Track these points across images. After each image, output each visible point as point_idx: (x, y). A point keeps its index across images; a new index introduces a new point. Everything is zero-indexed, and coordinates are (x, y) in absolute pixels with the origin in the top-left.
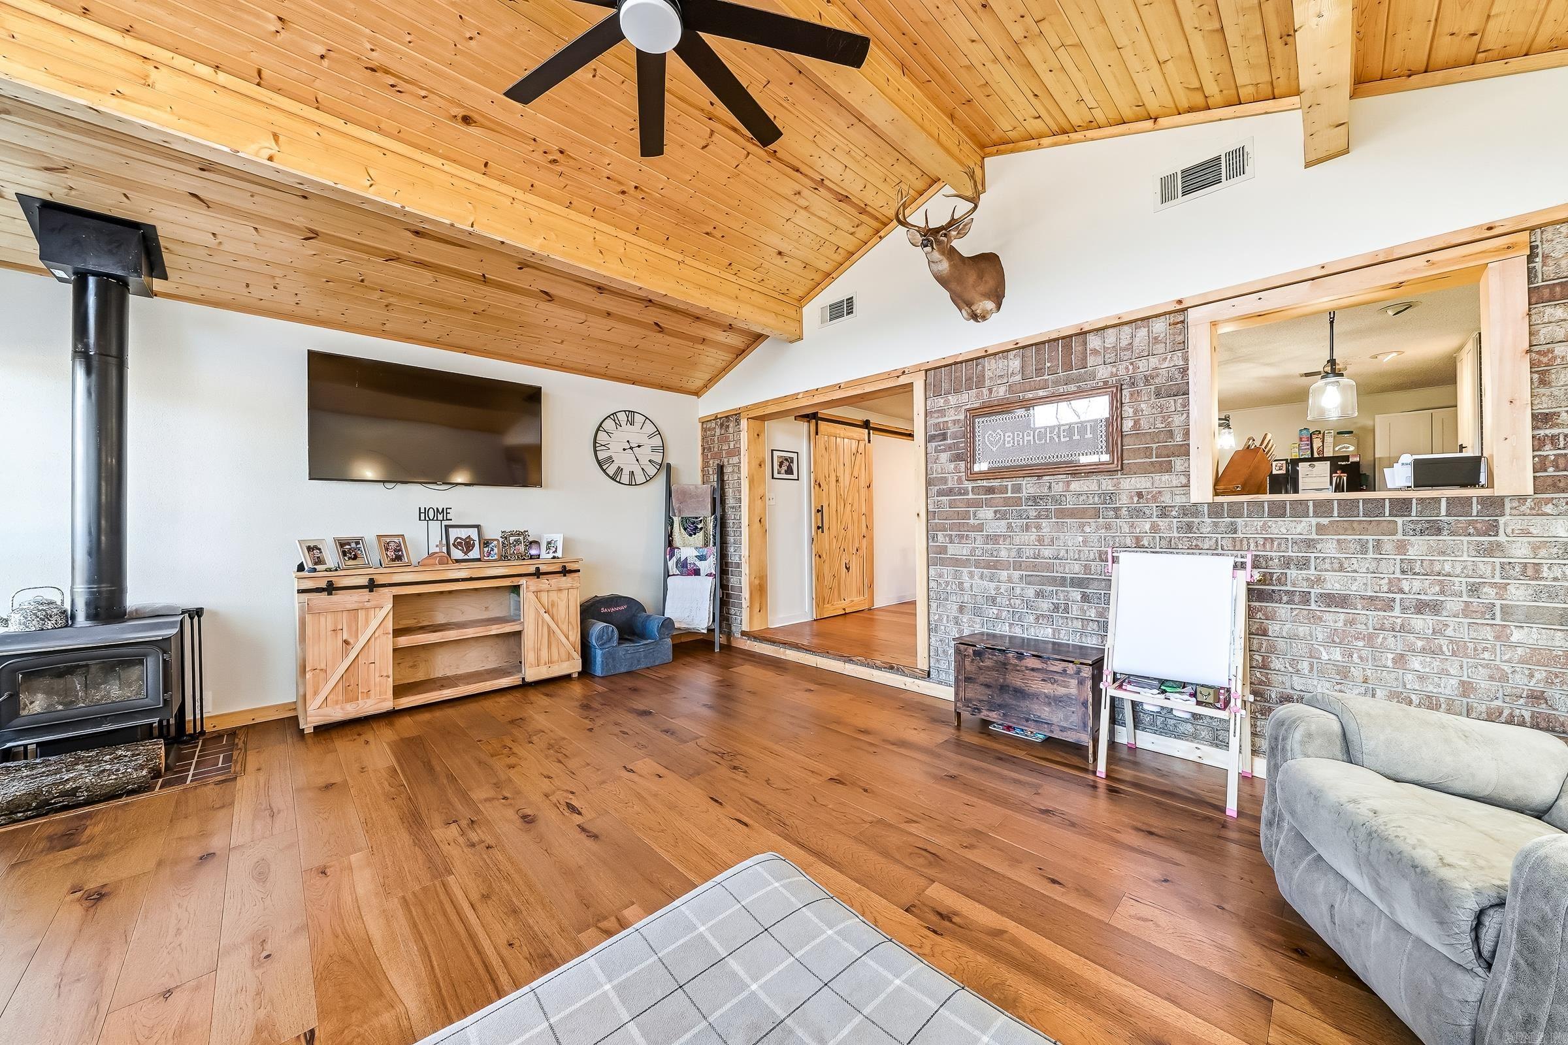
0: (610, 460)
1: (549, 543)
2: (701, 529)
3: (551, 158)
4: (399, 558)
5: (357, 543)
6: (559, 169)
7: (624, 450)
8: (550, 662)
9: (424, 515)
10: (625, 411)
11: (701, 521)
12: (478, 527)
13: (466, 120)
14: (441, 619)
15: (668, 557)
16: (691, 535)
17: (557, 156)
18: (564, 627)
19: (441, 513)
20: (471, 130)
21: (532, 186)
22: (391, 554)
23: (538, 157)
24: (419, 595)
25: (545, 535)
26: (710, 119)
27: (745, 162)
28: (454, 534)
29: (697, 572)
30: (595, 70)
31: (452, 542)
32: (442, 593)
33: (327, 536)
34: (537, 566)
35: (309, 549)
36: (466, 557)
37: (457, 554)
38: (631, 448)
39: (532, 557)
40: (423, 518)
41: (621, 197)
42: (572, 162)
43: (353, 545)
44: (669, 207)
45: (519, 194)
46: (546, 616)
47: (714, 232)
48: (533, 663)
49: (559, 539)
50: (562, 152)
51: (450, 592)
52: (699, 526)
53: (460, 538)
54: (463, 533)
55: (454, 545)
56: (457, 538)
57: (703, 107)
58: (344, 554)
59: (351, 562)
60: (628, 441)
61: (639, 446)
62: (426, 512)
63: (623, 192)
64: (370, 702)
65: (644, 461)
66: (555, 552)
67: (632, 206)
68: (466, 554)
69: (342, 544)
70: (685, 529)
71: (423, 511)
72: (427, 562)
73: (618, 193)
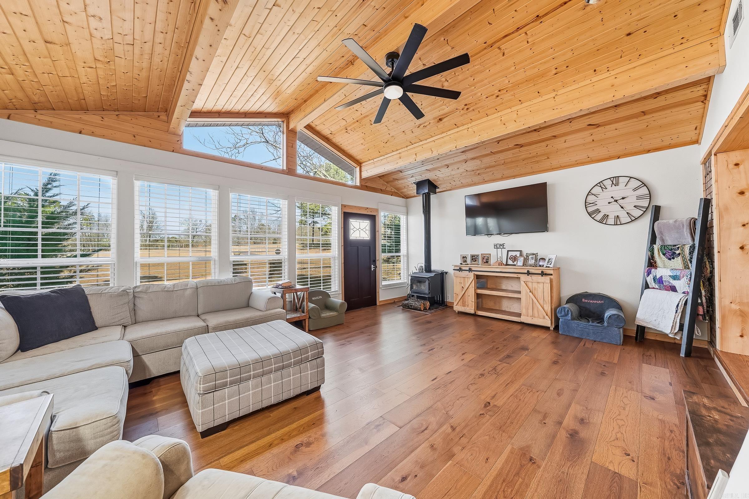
0: (598, 211)
1: (549, 259)
2: (679, 254)
3: (465, 109)
4: (487, 262)
5: (477, 256)
6: (471, 109)
7: (609, 203)
8: (533, 316)
9: (496, 246)
10: (610, 178)
11: (678, 248)
12: (521, 251)
13: (440, 120)
14: (504, 287)
15: (646, 274)
16: (670, 259)
17: (466, 107)
18: (541, 302)
19: (502, 246)
20: (444, 120)
21: (471, 120)
22: (485, 261)
23: (462, 112)
24: (497, 276)
25: (549, 256)
26: (492, 47)
27: (528, 37)
28: (511, 254)
29: (673, 289)
30: (446, 80)
31: (509, 257)
32: (504, 277)
33: (469, 253)
34: (528, 270)
35: (463, 257)
36: (513, 264)
37: (510, 262)
38: (616, 201)
39: (540, 266)
40: (495, 248)
41: (498, 98)
42: (472, 105)
43: (476, 257)
44: (521, 83)
45: (470, 125)
46: (531, 294)
47: (558, 70)
48: (525, 314)
49: (553, 257)
50: (466, 105)
51: (507, 277)
52: (677, 252)
53: (512, 256)
54: (514, 254)
55: (509, 258)
56: (512, 255)
57: (484, 47)
58: (472, 259)
59: (474, 262)
60: (612, 197)
61: (623, 198)
62: (496, 245)
63: (497, 96)
64: (468, 308)
65: (629, 207)
66: (551, 264)
67: (506, 96)
68: (513, 262)
69: (472, 256)
70: (664, 254)
71: (495, 245)
72: (495, 264)
73: (496, 98)
